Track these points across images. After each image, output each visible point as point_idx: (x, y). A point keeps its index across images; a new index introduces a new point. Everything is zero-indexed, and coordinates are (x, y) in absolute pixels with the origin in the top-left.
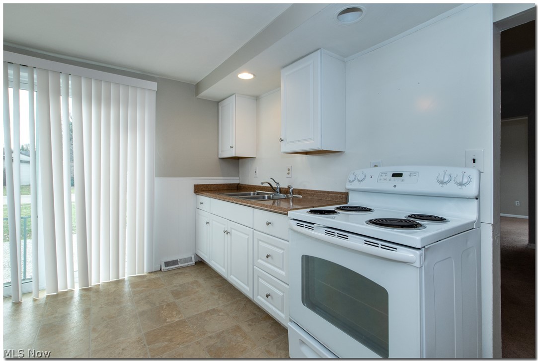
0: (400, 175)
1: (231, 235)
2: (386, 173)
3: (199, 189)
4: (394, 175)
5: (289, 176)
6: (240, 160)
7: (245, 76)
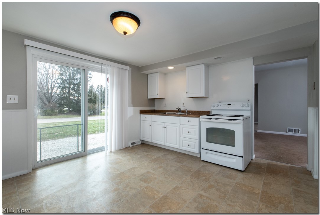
0: (230, 105)
1: (166, 128)
2: (225, 104)
3: (142, 112)
4: (228, 105)
5: (184, 106)
6: (155, 99)
7: (171, 68)
